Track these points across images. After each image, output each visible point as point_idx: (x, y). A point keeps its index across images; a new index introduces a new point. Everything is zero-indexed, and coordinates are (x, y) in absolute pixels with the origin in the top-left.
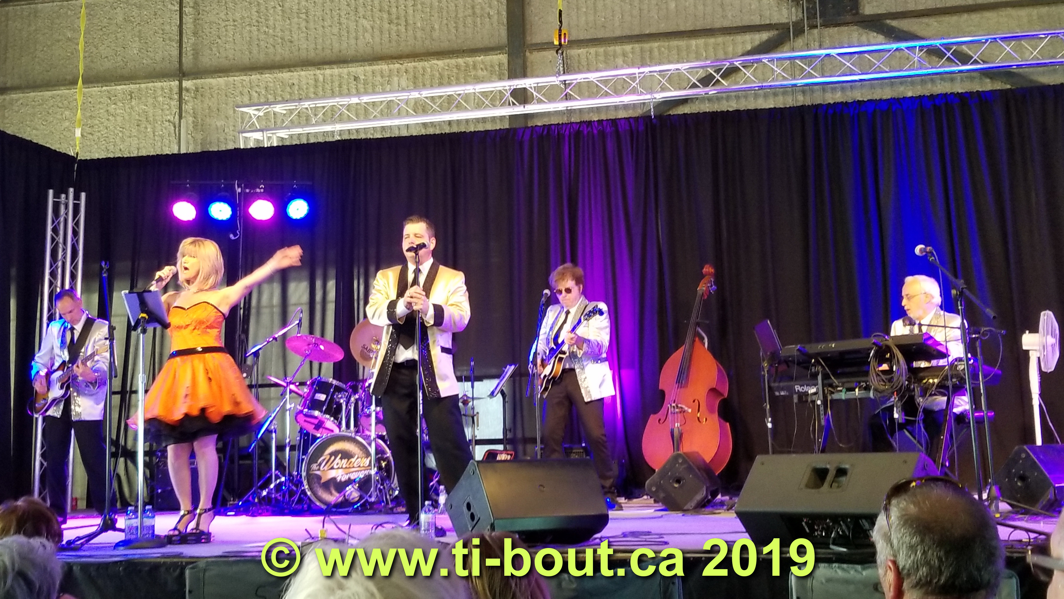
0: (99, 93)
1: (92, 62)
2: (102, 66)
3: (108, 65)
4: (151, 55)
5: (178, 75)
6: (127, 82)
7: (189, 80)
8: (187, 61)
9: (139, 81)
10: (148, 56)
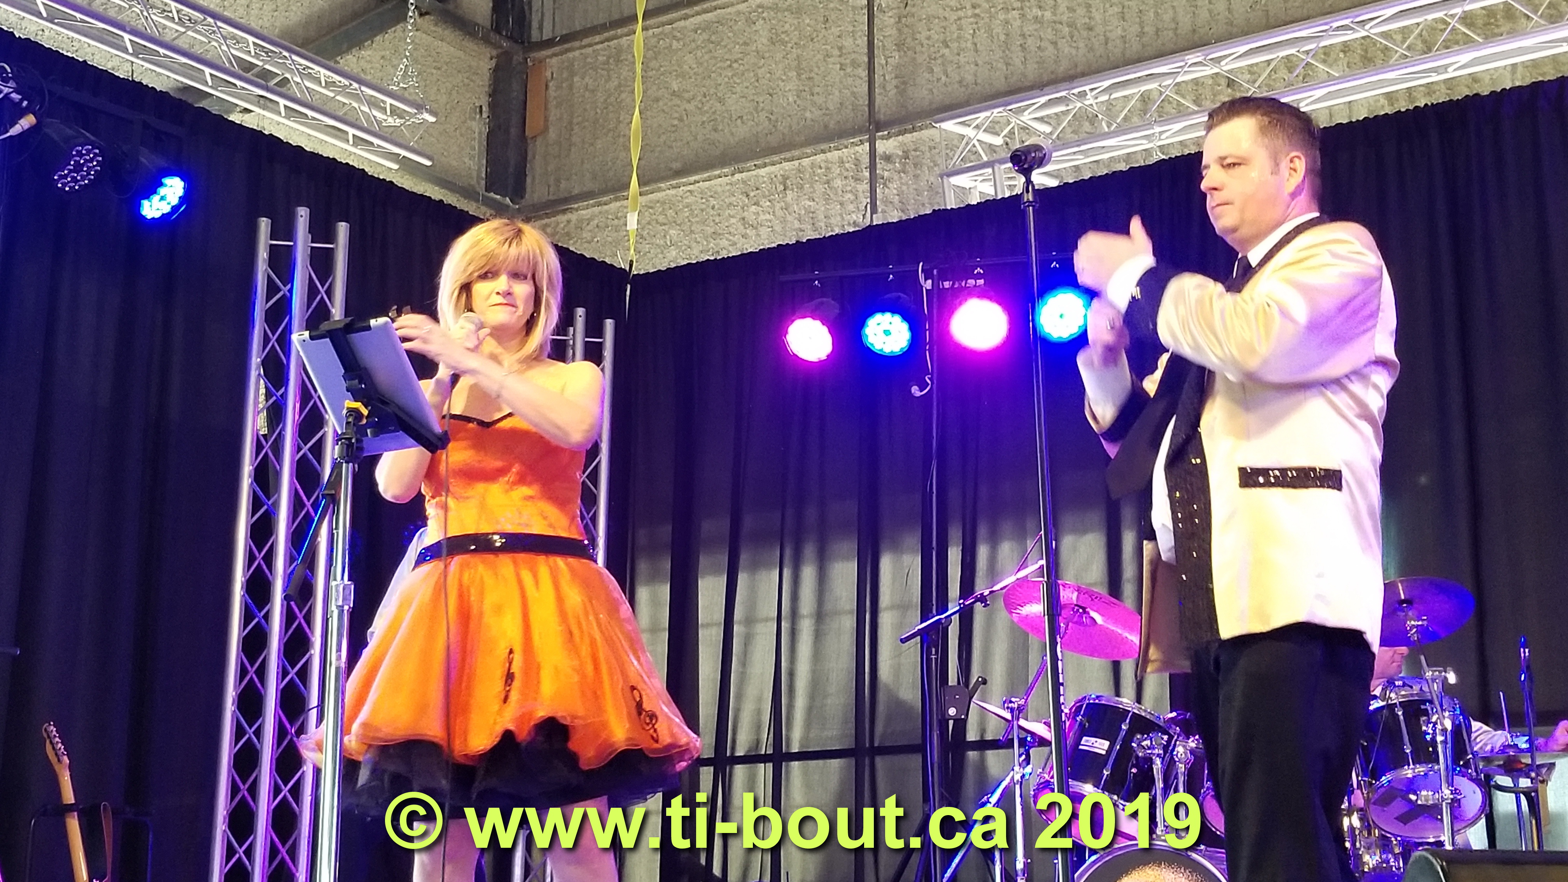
0: (728, 187)
1: (716, 130)
2: (732, 134)
3: (742, 131)
4: (819, 100)
5: (868, 130)
6: (776, 158)
7: (889, 137)
8: (885, 102)
9: (796, 153)
10: (814, 104)
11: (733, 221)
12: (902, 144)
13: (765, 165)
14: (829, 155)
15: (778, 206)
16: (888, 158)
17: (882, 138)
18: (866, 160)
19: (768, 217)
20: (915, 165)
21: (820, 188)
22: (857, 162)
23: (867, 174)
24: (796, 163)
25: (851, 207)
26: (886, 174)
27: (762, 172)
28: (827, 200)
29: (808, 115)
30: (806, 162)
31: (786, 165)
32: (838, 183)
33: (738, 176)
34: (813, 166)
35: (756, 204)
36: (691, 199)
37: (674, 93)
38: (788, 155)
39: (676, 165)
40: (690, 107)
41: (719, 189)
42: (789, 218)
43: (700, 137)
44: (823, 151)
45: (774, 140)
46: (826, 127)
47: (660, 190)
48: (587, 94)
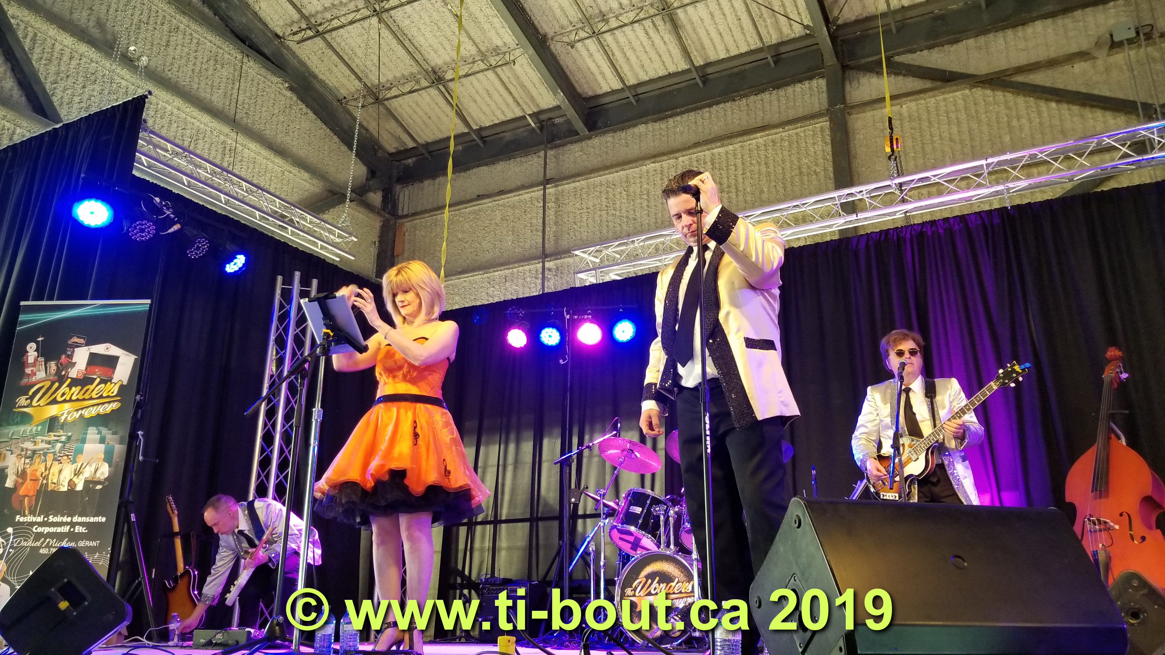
0: (481, 279)
1: (477, 255)
2: (484, 257)
3: (488, 256)
4: (521, 244)
5: (542, 258)
6: (502, 268)
7: (550, 261)
8: (550, 246)
9: (511, 266)
10: (519, 246)
11: (483, 294)
12: (556, 264)
13: (498, 271)
14: (525, 267)
15: (502, 288)
16: (550, 270)
17: (548, 261)
18: (540, 270)
19: (498, 292)
20: (561, 273)
21: (520, 281)
22: (537, 271)
23: (541, 276)
24: (511, 270)
25: (534, 290)
26: (549, 276)
27: (496, 273)
28: (524, 286)
29: (516, 250)
30: (515, 270)
31: (506, 271)
32: (528, 279)
33: (486, 275)
34: (518, 272)
35: (493, 287)
36: (465, 284)
37: (459, 239)
38: (507, 267)
39: (459, 270)
40: (467, 245)
41: (478, 280)
42: (507, 293)
43: (470, 258)
44: (522, 266)
45: (501, 260)
46: (524, 256)
47: (452, 280)
48: (422, 238)
